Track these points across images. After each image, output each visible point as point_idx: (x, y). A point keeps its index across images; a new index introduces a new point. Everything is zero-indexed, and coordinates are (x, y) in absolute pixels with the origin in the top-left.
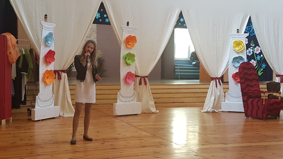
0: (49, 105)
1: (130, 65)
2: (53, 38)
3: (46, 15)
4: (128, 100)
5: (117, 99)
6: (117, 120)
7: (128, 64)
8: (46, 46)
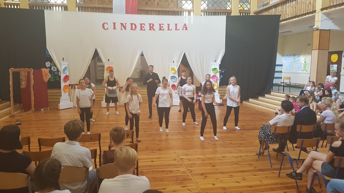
0: (68, 102)
2: (67, 69)
3: (63, 58)
8: (64, 73)
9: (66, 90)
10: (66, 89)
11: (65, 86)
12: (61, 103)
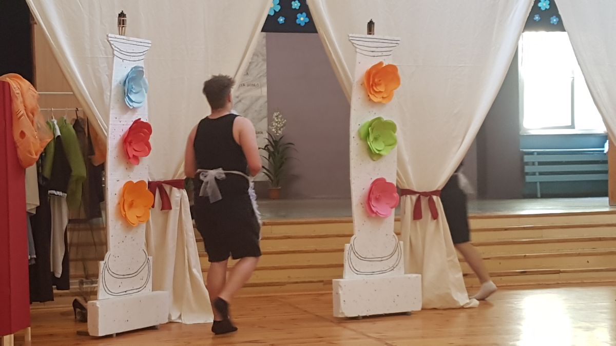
0: (139, 289)
1: (380, 156)
2: (145, 84)
3: (122, 15)
4: (379, 266)
5: (342, 266)
6: (347, 333)
7: (374, 155)
8: (126, 108)
9: (132, 215)
10: (131, 205)
11: (131, 188)
12: (101, 294)
